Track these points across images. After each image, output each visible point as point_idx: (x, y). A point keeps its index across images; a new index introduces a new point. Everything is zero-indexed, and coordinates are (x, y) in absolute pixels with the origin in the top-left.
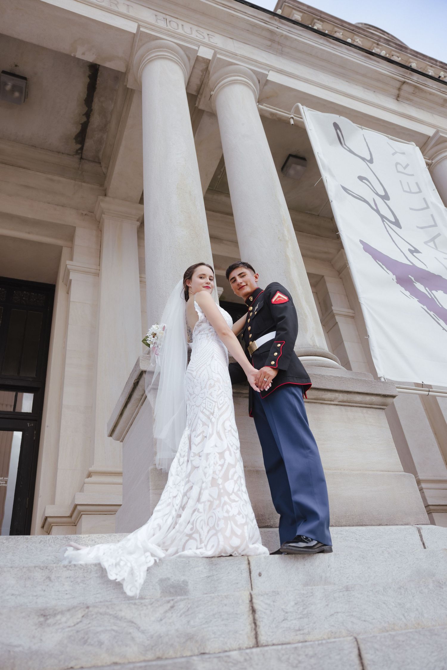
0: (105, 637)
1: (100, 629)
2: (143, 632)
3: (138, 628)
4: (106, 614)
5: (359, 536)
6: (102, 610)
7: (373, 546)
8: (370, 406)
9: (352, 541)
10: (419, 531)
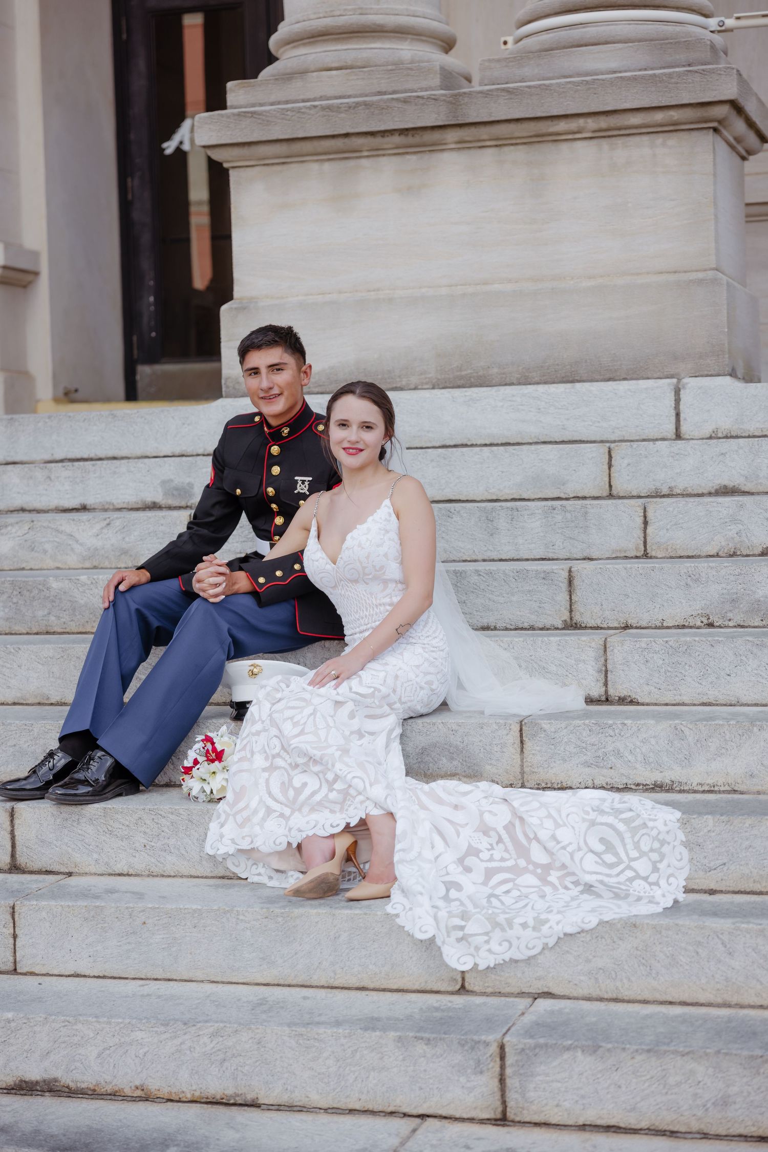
0: (48, 546)
1: (44, 540)
2: (81, 545)
3: (77, 541)
4: (49, 527)
5: (546, 403)
6: (45, 524)
7: (568, 419)
8: (673, 128)
9: (530, 411)
10: (677, 392)
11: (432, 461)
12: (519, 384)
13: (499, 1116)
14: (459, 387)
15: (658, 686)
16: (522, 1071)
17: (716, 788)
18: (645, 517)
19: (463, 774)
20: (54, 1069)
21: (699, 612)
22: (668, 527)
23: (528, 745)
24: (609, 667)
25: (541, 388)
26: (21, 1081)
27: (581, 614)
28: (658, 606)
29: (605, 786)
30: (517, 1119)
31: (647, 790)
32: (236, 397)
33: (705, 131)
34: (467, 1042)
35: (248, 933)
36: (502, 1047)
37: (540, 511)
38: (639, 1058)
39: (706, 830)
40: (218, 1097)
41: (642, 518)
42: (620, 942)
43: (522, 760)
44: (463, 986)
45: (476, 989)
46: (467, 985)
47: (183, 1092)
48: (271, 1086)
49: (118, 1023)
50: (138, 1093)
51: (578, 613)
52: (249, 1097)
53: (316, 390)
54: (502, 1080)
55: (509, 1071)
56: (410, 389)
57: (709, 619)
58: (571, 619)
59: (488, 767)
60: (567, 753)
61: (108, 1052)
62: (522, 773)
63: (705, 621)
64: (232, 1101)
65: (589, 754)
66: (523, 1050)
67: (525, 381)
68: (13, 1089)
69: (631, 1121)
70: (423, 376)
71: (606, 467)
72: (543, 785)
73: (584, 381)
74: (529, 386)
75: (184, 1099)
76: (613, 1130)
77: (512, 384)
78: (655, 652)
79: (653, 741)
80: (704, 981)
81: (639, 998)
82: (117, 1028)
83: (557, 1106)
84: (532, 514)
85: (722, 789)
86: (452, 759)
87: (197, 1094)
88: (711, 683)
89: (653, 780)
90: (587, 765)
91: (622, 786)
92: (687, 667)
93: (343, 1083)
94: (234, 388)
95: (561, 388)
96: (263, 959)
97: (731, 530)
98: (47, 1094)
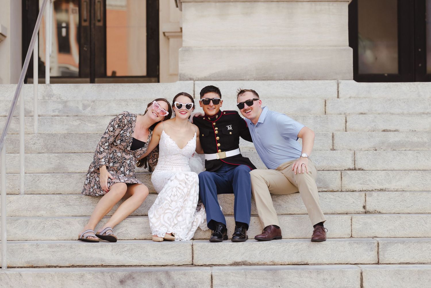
10: (338, 84)
11: (266, 102)
12: (284, 80)
13: (377, 262)
14: (264, 80)
15: (370, 165)
16: (383, 250)
17: (398, 190)
18: (346, 120)
19: (323, 187)
20: (245, 258)
21: (373, 146)
22: (353, 123)
23: (343, 178)
24: (356, 159)
25: (293, 82)
26: (235, 262)
27: (336, 147)
28: (360, 144)
29: (366, 190)
30: (382, 263)
31: (378, 191)
32: (184, 81)
33: (346, 2)
34: (368, 243)
35: (287, 224)
36: (378, 244)
37: (313, 117)
38: (415, 244)
39: (407, 196)
40: (296, 263)
41: (345, 120)
42: (396, 222)
43: (341, 183)
44: (351, 236)
45: (355, 237)
46: (352, 235)
47: (285, 262)
48: (312, 259)
49: (266, 244)
50: (272, 263)
51: (335, 147)
52: (305, 262)
53: (213, 79)
54: (378, 253)
55: (380, 250)
56: (247, 80)
57: (375, 148)
58: (333, 148)
59: (331, 185)
60: (355, 181)
61: (263, 252)
62: (342, 187)
63: (374, 149)
64: (300, 264)
65: (361, 181)
66: (384, 244)
67: (286, 79)
68: (232, 265)
69: (413, 261)
70: (251, 76)
71: (324, 106)
72: (348, 190)
73: (306, 80)
74: (288, 81)
75: (286, 264)
76: (408, 264)
77: (282, 80)
78: (370, 155)
79: (380, 177)
80: (419, 231)
81: (401, 237)
82: (266, 245)
83: (393, 258)
84: (310, 118)
85: (400, 190)
86: (320, 183)
87: (290, 262)
88: (386, 164)
89: (380, 188)
90: (361, 184)
91: (371, 190)
92: (379, 159)
93: (333, 256)
94: (183, 78)
95: (300, 82)
96: (292, 231)
97: (372, 124)
98: (243, 265)
